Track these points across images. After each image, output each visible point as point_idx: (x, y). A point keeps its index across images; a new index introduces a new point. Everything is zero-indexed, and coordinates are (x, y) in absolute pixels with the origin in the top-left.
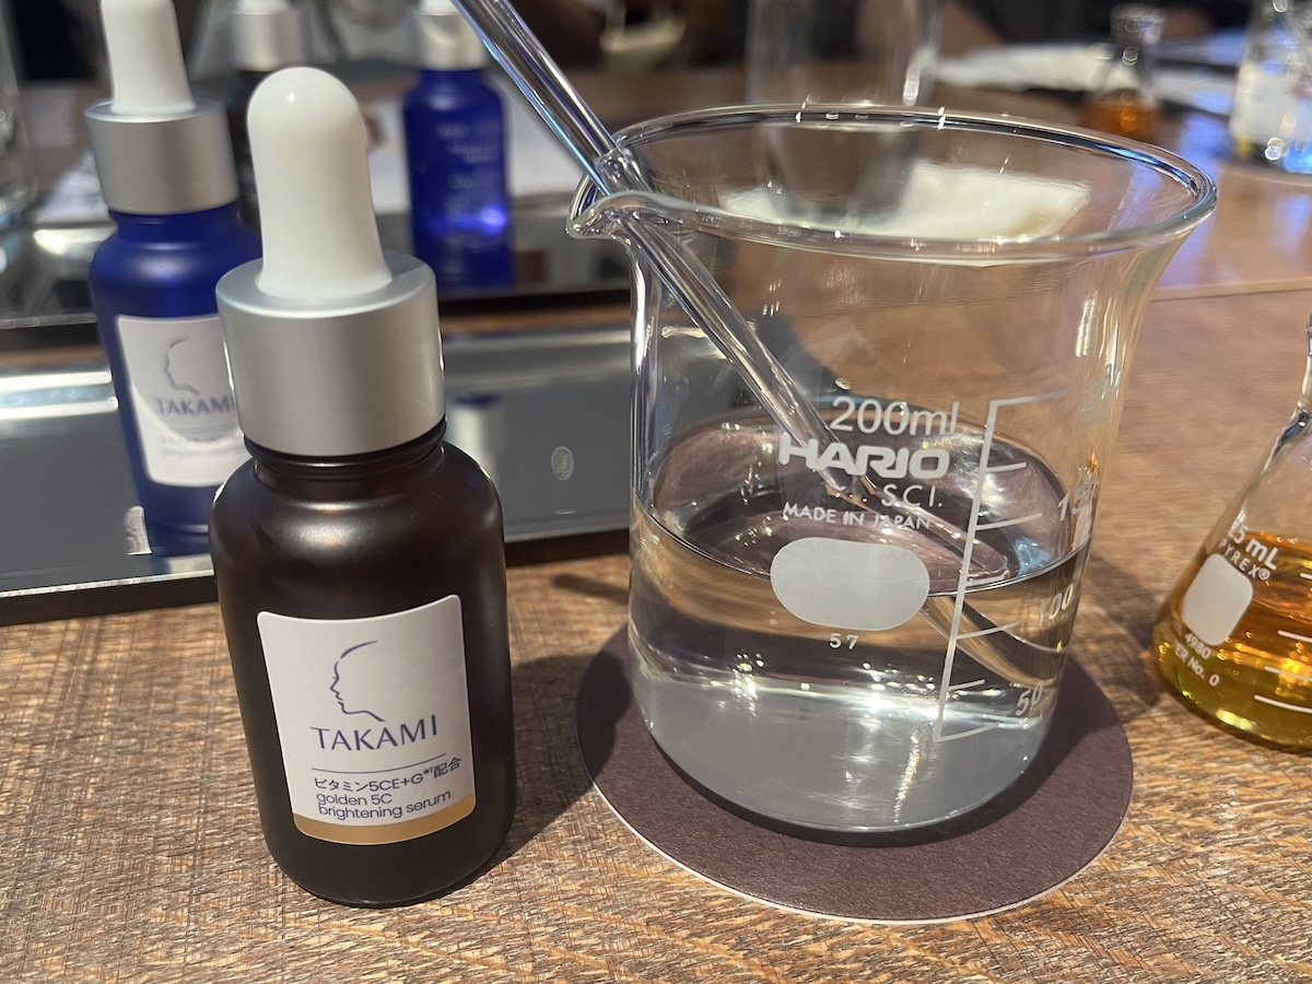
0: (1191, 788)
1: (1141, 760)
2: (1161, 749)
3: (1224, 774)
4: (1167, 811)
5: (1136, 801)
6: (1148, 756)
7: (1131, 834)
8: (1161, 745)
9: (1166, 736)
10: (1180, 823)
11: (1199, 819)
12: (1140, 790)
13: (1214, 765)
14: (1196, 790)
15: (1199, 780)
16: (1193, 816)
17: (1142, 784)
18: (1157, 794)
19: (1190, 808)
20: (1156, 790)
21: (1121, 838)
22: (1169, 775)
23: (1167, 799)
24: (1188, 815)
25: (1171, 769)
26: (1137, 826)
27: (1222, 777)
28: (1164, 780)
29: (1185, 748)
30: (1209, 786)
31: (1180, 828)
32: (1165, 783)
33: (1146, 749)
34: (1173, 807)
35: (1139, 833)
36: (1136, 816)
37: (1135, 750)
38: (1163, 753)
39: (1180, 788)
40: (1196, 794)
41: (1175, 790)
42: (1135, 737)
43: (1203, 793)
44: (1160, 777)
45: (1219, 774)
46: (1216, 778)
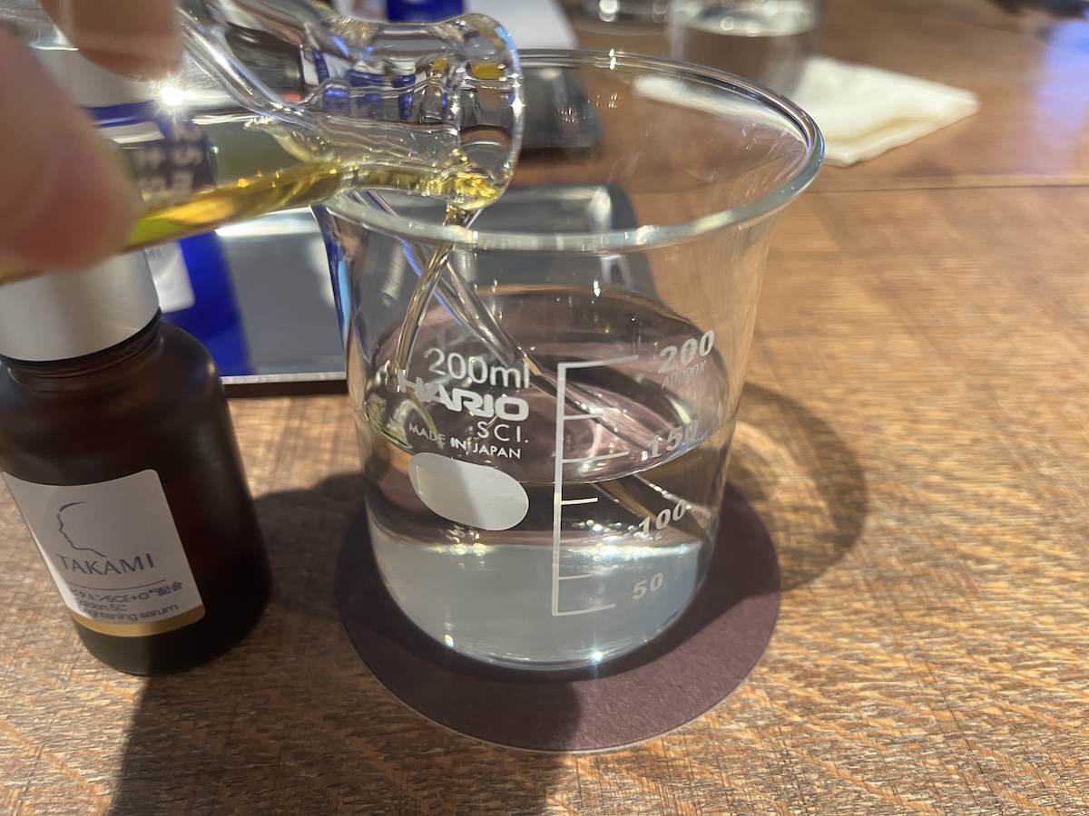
0: (815, 660)
1: (784, 627)
2: (806, 619)
3: (851, 650)
4: (785, 679)
5: (762, 666)
6: (791, 624)
7: (744, 696)
8: (808, 616)
9: (815, 607)
10: (791, 691)
11: (810, 689)
12: (770, 656)
13: (845, 640)
14: (819, 662)
15: (826, 652)
16: (806, 686)
17: (775, 650)
18: (783, 661)
19: (806, 678)
20: (784, 657)
21: (734, 698)
22: (801, 645)
23: (791, 667)
24: (801, 685)
25: (806, 639)
26: (753, 689)
27: (848, 652)
28: (796, 649)
29: (828, 621)
30: (832, 659)
31: (788, 696)
32: (796, 651)
33: (793, 618)
34: (791, 675)
35: (752, 696)
36: (756, 680)
37: (783, 618)
38: (806, 623)
39: (806, 659)
40: (817, 666)
41: (801, 660)
42: (790, 605)
43: (824, 666)
44: (794, 645)
45: (846, 649)
46: (841, 653)
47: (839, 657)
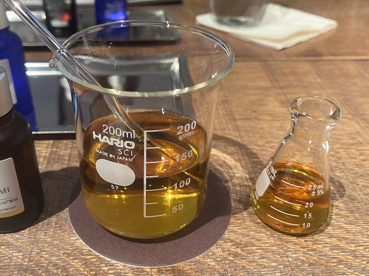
1: (231, 227)
2: (239, 225)
3: (254, 236)
4: (229, 245)
5: (221, 240)
6: (233, 227)
7: (214, 251)
8: (240, 224)
9: (243, 221)
10: (231, 249)
11: (237, 249)
12: (224, 237)
13: (253, 233)
14: (242, 240)
15: (245, 237)
17: (227, 235)
18: (229, 239)
19: (236, 245)
20: (230, 238)
21: (210, 251)
22: (236, 234)
23: (231, 241)
24: (235, 247)
25: (238, 232)
26: (217, 248)
27: (253, 237)
29: (247, 226)
30: (247, 239)
31: (229, 251)
32: (234, 236)
33: (235, 224)
34: (231, 244)
35: (216, 251)
36: (219, 245)
37: (231, 224)
38: (239, 226)
39: (237, 239)
40: (241, 241)
42: (234, 220)
43: (243, 241)
44: (234, 234)
45: (253, 236)
46: (251, 237)
47: (250, 238)
